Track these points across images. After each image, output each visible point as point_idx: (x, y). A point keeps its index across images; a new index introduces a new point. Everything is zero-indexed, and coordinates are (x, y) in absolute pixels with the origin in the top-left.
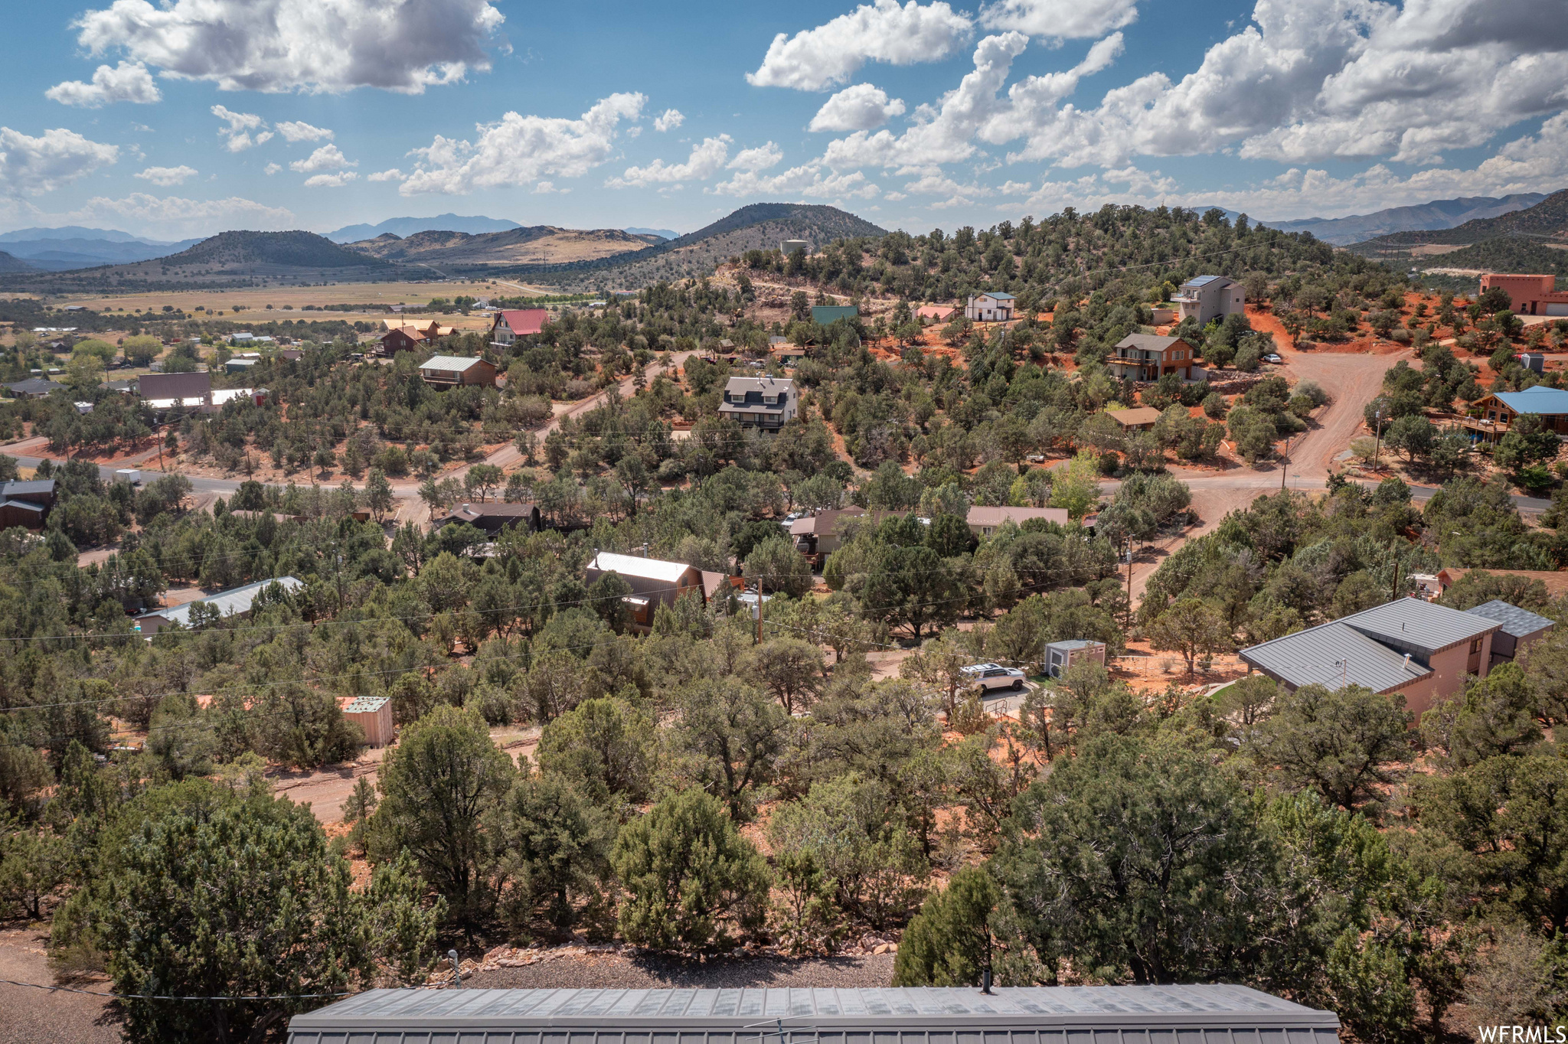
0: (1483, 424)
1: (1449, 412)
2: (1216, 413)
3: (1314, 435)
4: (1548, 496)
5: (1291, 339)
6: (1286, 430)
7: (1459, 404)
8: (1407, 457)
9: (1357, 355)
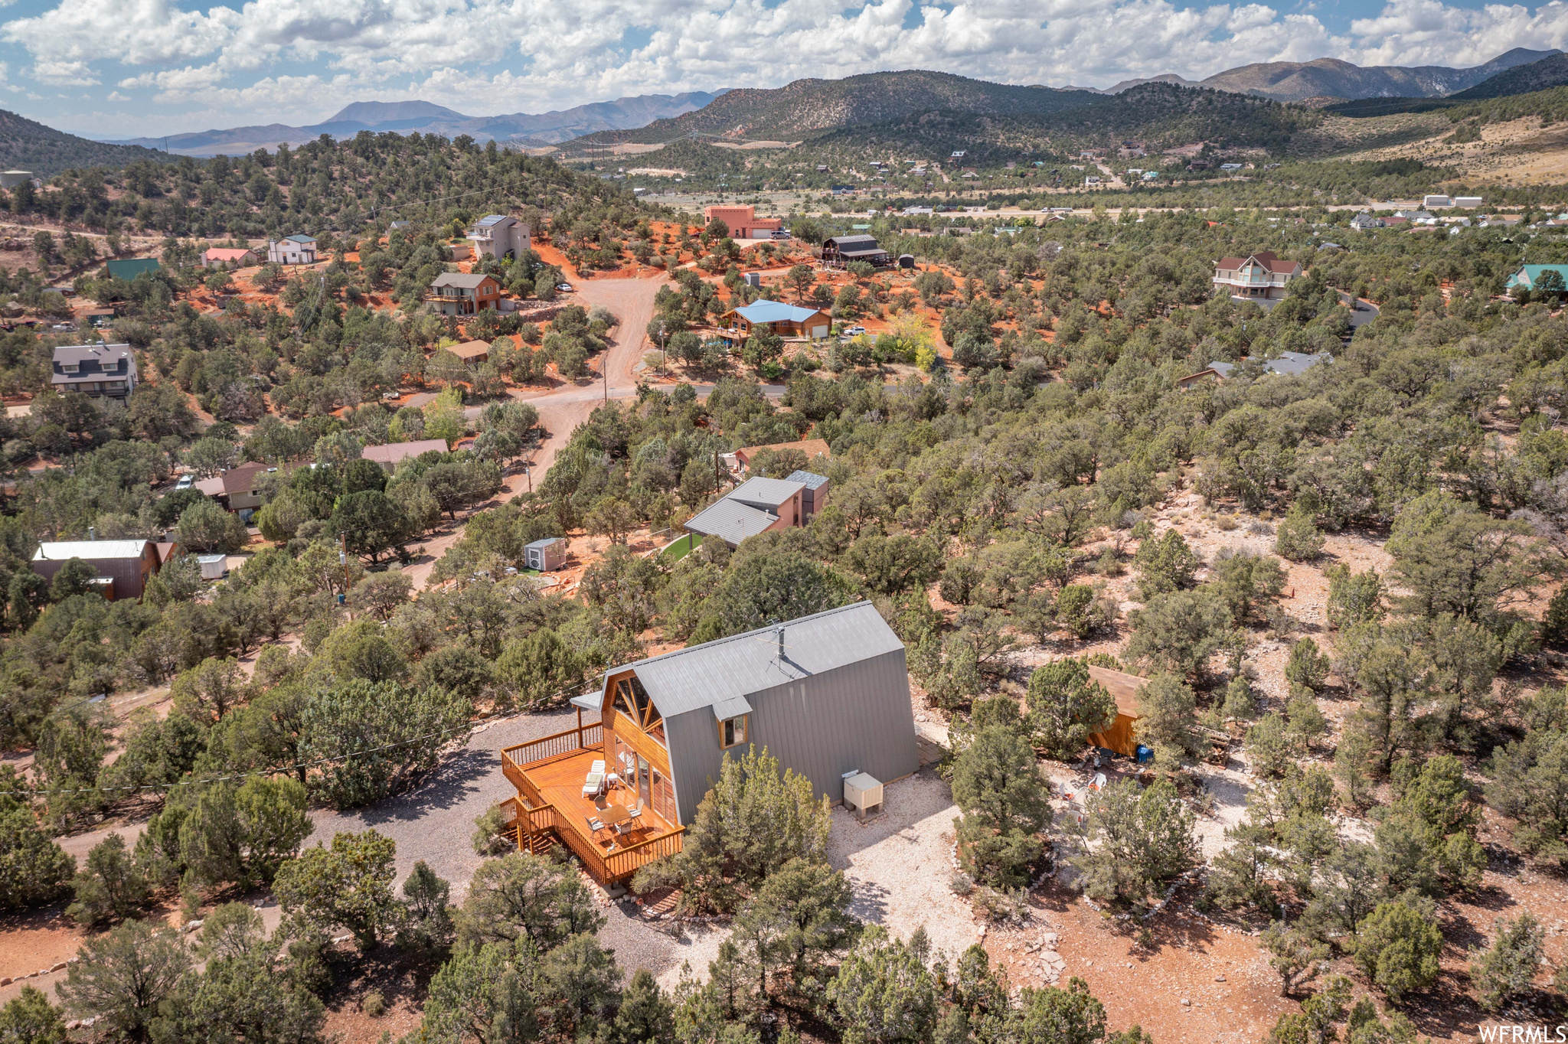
0: (731, 333)
1: (707, 325)
2: (533, 339)
3: (613, 351)
4: (782, 383)
5: (574, 268)
6: (593, 350)
7: (710, 317)
8: (684, 363)
9: (628, 280)
